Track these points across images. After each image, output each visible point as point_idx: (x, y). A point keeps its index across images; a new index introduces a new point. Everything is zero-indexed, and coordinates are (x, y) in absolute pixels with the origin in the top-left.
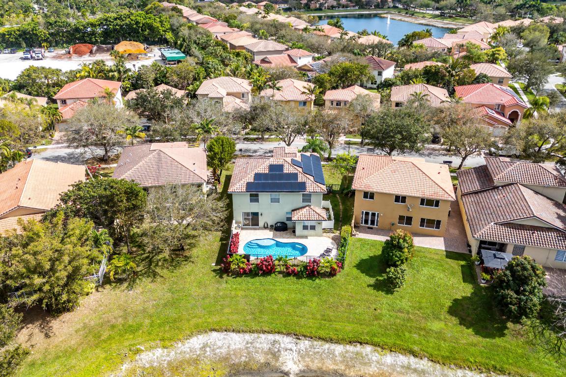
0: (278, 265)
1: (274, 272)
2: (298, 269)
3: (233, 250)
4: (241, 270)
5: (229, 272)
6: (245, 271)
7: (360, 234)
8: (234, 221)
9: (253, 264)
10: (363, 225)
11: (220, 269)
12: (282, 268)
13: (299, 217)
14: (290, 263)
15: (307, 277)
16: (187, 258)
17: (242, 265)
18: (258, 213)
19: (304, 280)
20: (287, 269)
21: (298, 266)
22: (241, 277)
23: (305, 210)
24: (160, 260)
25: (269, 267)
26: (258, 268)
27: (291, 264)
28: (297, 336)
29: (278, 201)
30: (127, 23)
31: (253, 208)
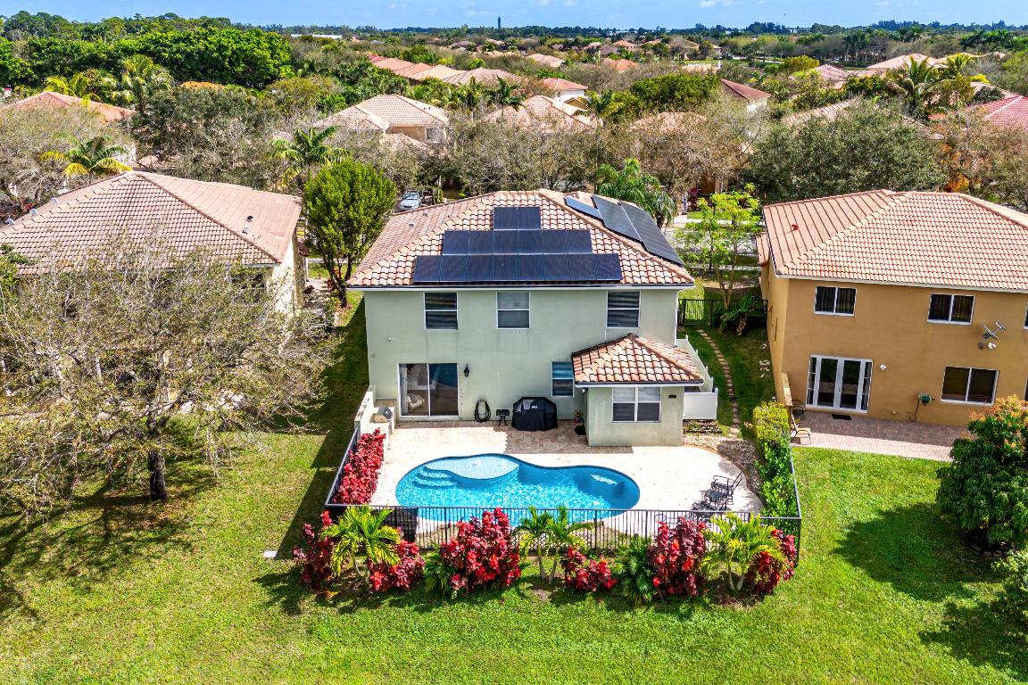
0: (533, 552)
1: (516, 582)
2: (614, 566)
3: (349, 491)
4: (378, 577)
5: (329, 586)
6: (395, 578)
7: (814, 435)
8: (369, 396)
9: (431, 549)
10: (815, 406)
11: (294, 572)
12: (548, 562)
13: (602, 371)
14: (581, 539)
15: (656, 599)
16: (167, 532)
17: (380, 553)
18: (454, 365)
19: (642, 617)
20: (567, 566)
21: (610, 553)
22: (376, 605)
23: (619, 349)
24: (53, 540)
25: (495, 560)
26: (446, 566)
27: (584, 543)
29: (521, 321)
30: (199, 49)
31: (439, 347)
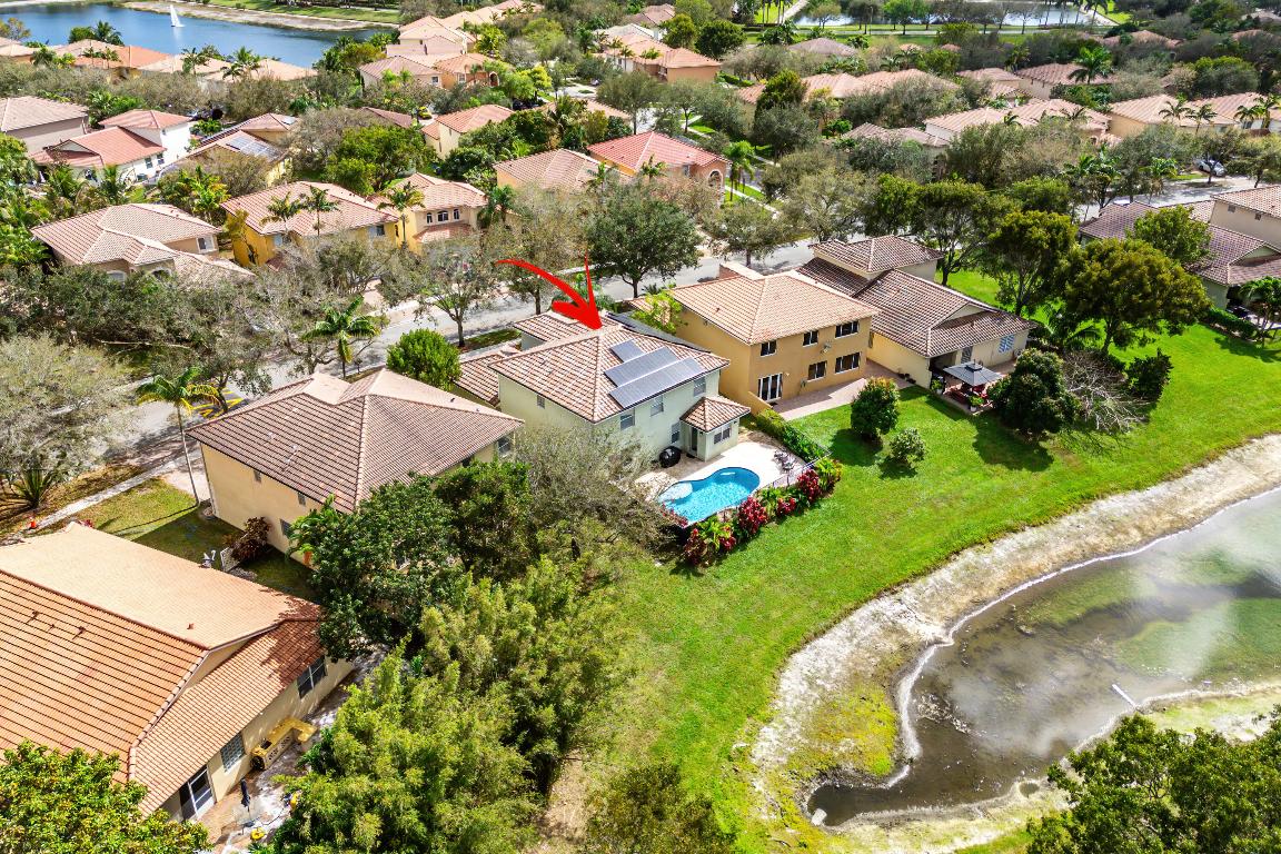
11: (678, 564)
23: (706, 407)
28: (891, 590)
29: (661, 409)
